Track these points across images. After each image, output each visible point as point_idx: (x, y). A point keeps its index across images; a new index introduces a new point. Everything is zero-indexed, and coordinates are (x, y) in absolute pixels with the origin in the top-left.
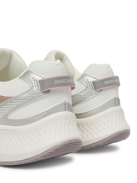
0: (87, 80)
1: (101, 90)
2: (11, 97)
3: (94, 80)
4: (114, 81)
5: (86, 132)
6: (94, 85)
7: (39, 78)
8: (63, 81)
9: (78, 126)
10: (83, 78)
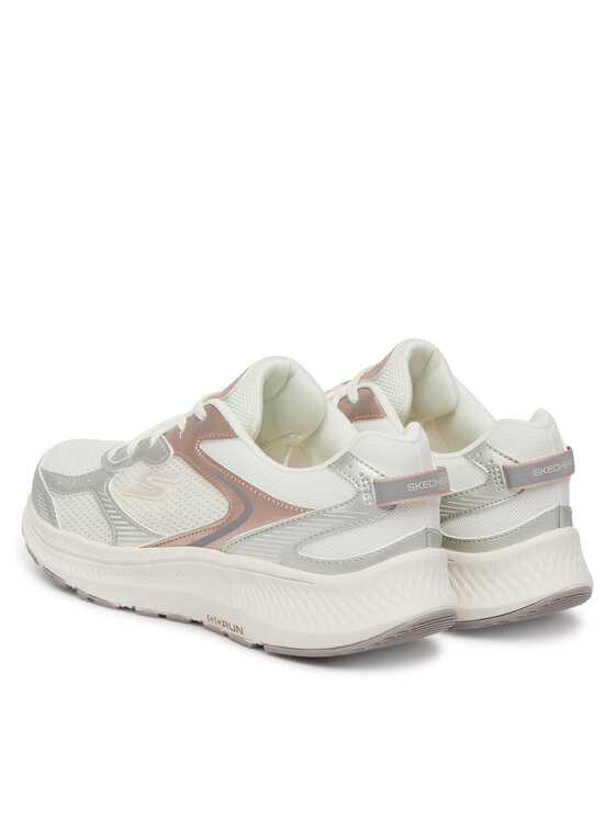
0: (491, 462)
1: (523, 490)
2: (309, 510)
3: (509, 463)
4: (557, 467)
5: (467, 586)
6: (507, 477)
7: (374, 476)
8: (425, 485)
9: (450, 567)
10: (481, 454)
